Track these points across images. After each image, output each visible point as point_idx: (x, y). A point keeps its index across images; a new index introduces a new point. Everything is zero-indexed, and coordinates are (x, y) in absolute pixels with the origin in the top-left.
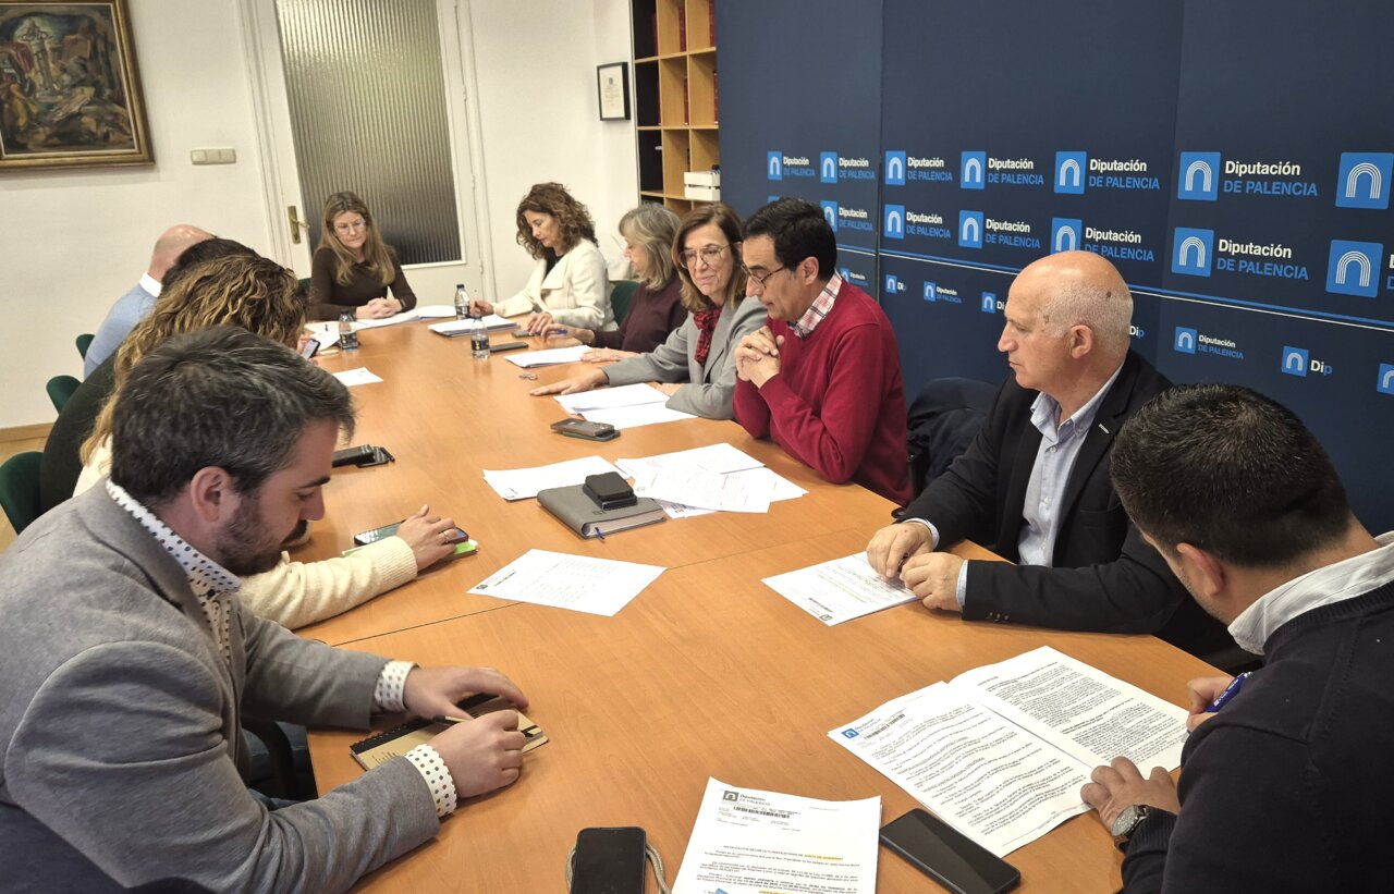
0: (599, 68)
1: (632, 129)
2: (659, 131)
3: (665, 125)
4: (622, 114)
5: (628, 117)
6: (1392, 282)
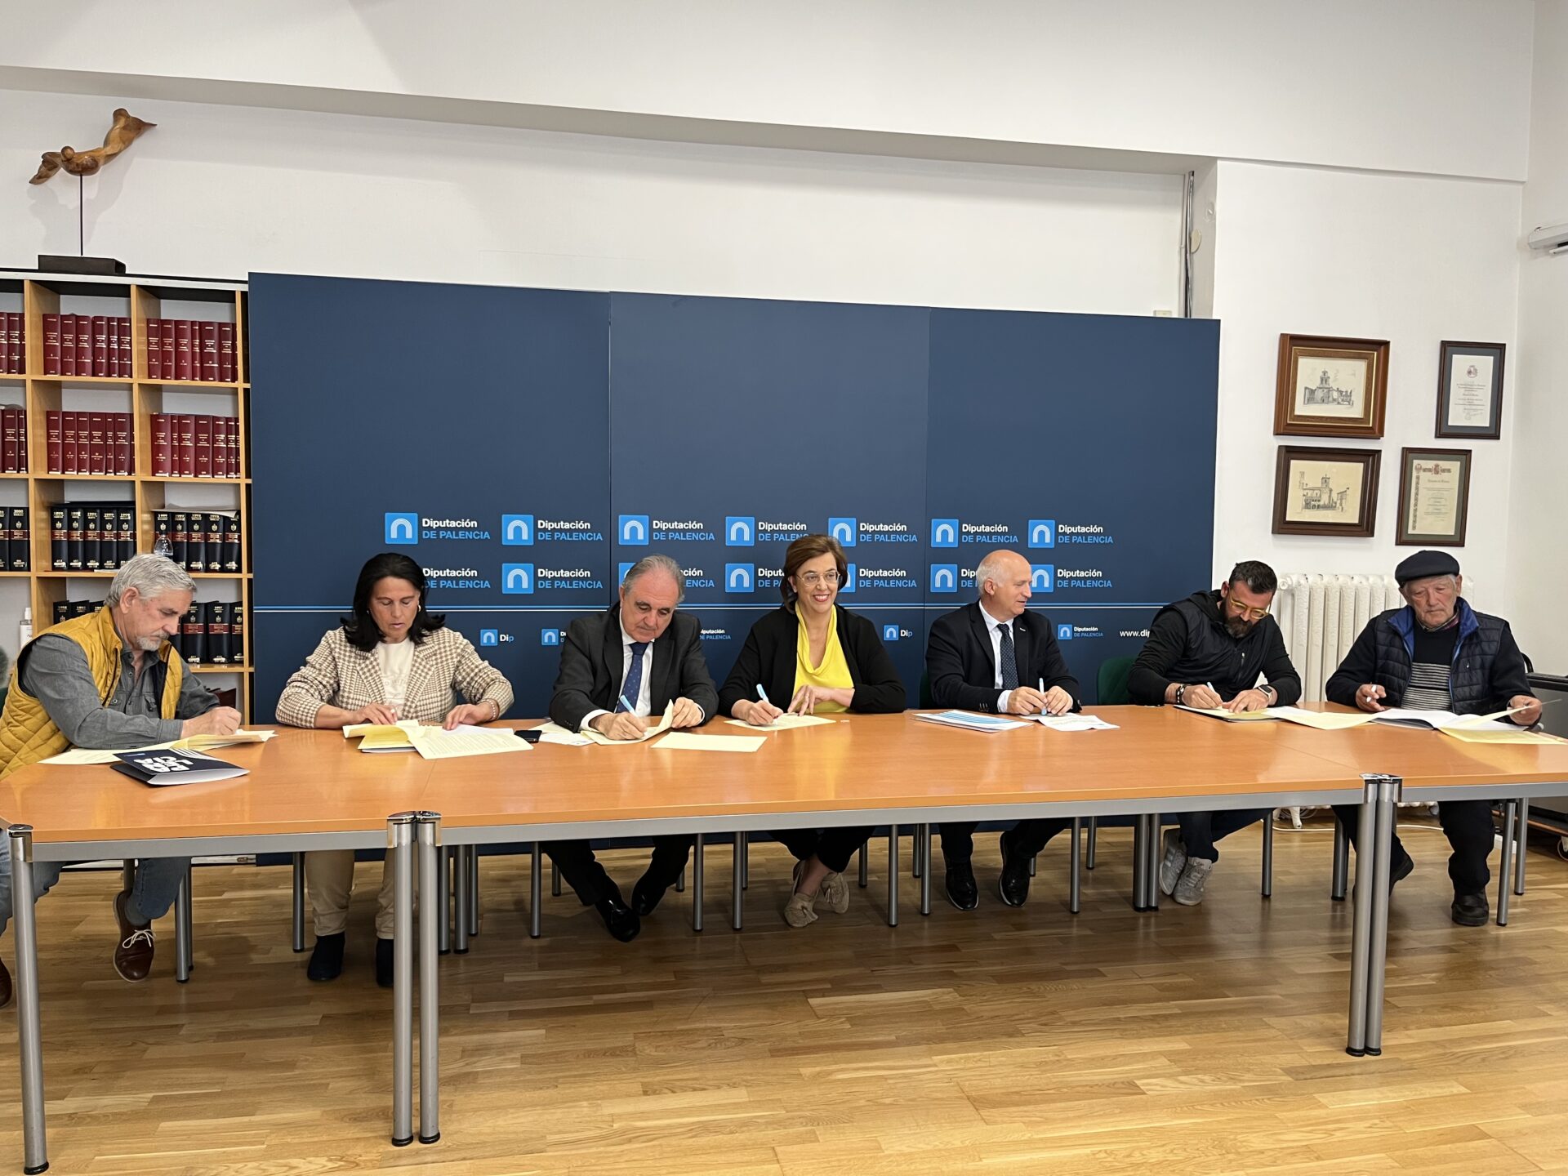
6: (1060, 584)
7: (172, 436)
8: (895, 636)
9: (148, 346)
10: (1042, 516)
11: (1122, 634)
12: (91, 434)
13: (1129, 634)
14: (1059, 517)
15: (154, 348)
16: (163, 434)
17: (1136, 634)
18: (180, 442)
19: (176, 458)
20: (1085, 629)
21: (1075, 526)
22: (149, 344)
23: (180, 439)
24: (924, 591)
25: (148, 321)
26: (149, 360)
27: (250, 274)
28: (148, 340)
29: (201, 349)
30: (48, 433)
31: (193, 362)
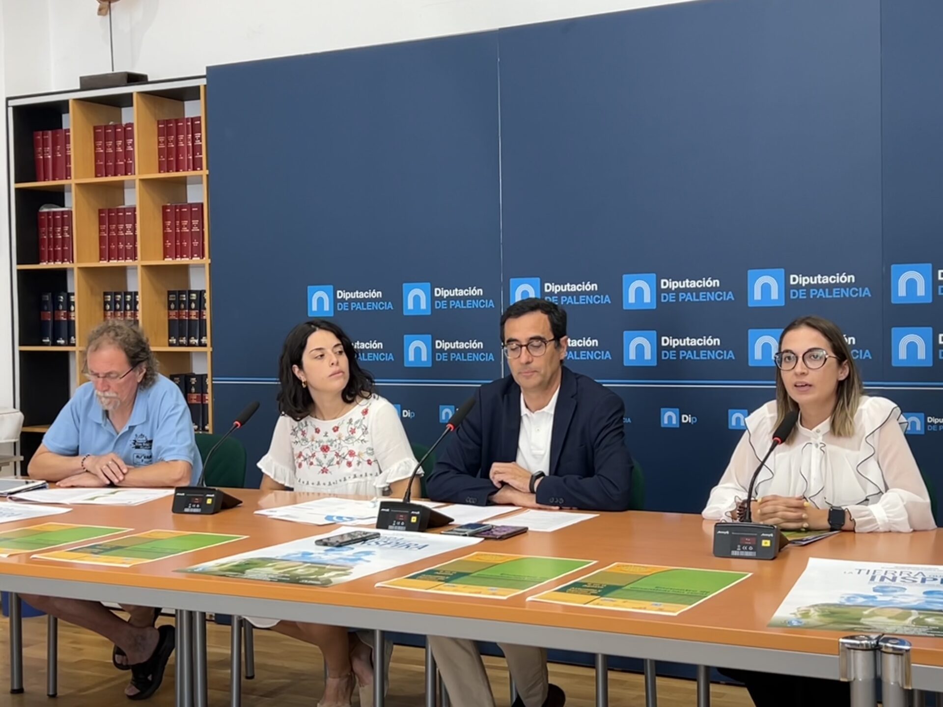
7: (176, 223)
9: (159, 145)
12: (125, 227)
15: (162, 146)
16: (169, 223)
18: (181, 229)
19: (178, 244)
22: (159, 142)
23: (181, 227)
25: (159, 123)
26: (159, 157)
27: (208, 69)
28: (158, 139)
29: (193, 142)
30: (100, 228)
31: (188, 156)
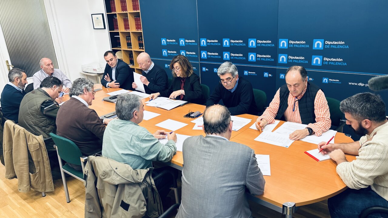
0: (92, 15)
1: (107, 32)
2: (119, 32)
3: (120, 31)
4: (103, 28)
5: (105, 28)
6: (325, 63)
8: (267, 76)
10: (319, 38)
11: (350, 83)
13: (353, 84)
14: (325, 38)
17: (356, 84)
18: (138, 23)
20: (333, 80)
21: (332, 41)
24: (275, 62)
